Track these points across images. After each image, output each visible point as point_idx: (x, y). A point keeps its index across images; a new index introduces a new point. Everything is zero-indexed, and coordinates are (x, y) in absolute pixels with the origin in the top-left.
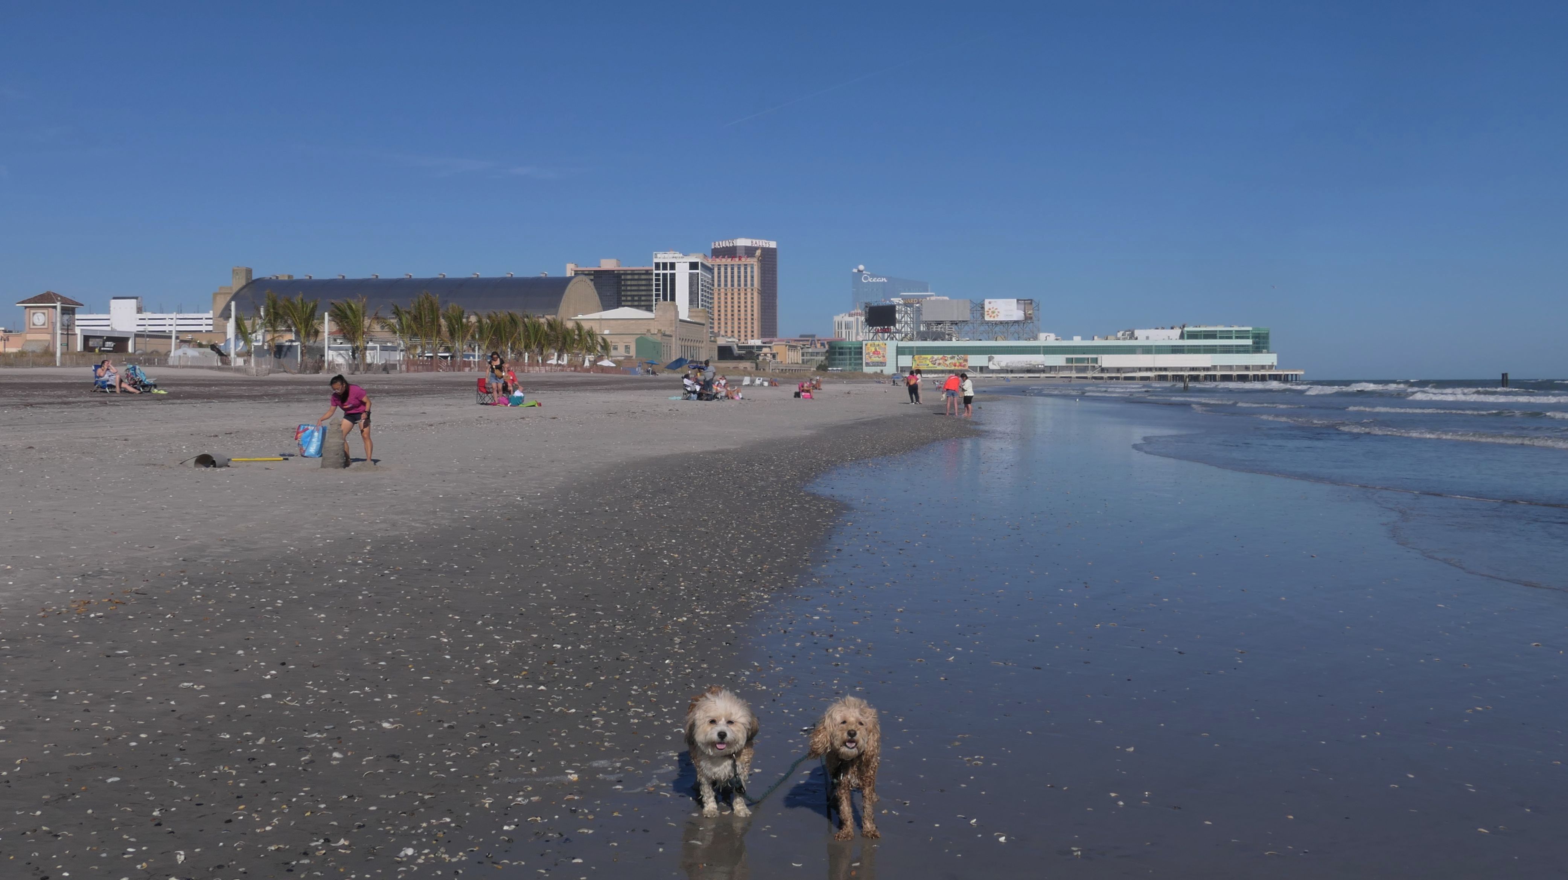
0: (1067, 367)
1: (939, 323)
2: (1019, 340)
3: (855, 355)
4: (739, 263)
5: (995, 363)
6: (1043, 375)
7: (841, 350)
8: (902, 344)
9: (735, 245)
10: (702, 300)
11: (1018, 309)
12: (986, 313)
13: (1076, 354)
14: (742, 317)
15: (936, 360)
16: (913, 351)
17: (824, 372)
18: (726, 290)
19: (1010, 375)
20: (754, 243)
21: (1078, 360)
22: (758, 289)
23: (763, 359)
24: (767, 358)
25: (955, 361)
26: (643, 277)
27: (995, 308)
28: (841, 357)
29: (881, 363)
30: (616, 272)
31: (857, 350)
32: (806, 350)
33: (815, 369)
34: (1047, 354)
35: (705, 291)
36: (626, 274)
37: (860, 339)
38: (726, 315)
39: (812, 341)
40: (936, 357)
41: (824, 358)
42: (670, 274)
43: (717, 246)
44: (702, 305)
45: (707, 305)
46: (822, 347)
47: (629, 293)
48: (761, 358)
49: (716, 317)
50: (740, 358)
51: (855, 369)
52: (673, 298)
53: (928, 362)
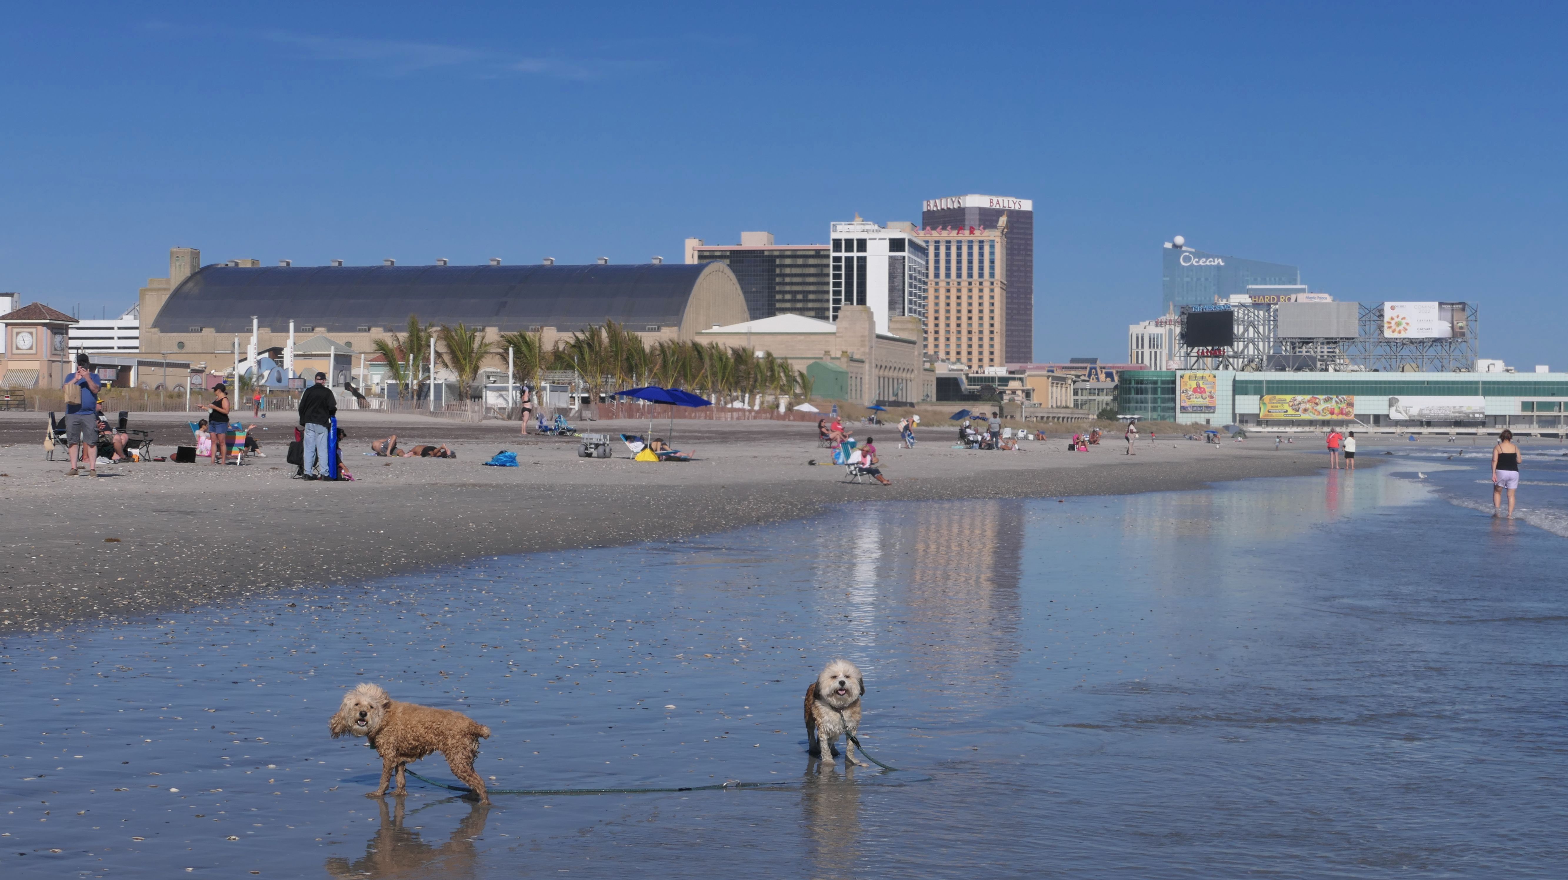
0: (1524, 417)
1: (1306, 341)
2: (1442, 371)
3: (1162, 393)
4: (970, 239)
5: (1401, 409)
6: (1481, 430)
7: (1139, 386)
8: (1242, 376)
9: (962, 206)
10: (910, 302)
11: (1440, 319)
12: (1386, 325)
13: (1539, 395)
14: (975, 328)
15: (1300, 404)
16: (1261, 388)
17: (1110, 422)
18: (948, 283)
19: (1425, 430)
20: (995, 202)
21: (1543, 406)
22: (1001, 282)
23: (1010, 400)
24: (1016, 398)
25: (1332, 405)
26: (811, 261)
27: (1400, 317)
28: (1139, 396)
29: (1207, 407)
30: (766, 253)
31: (1166, 386)
32: (1080, 385)
33: (1095, 417)
34: (1489, 395)
35: (915, 287)
36: (782, 255)
37: (1174, 366)
38: (948, 325)
39: (1091, 369)
40: (1299, 398)
41: (1111, 398)
42: (858, 258)
43: (932, 208)
44: (910, 310)
45: (918, 309)
46: (1109, 379)
47: (788, 288)
48: (1006, 398)
49: (931, 328)
50: (973, 397)
51: (1163, 418)
52: (862, 301)
53: (1286, 407)
